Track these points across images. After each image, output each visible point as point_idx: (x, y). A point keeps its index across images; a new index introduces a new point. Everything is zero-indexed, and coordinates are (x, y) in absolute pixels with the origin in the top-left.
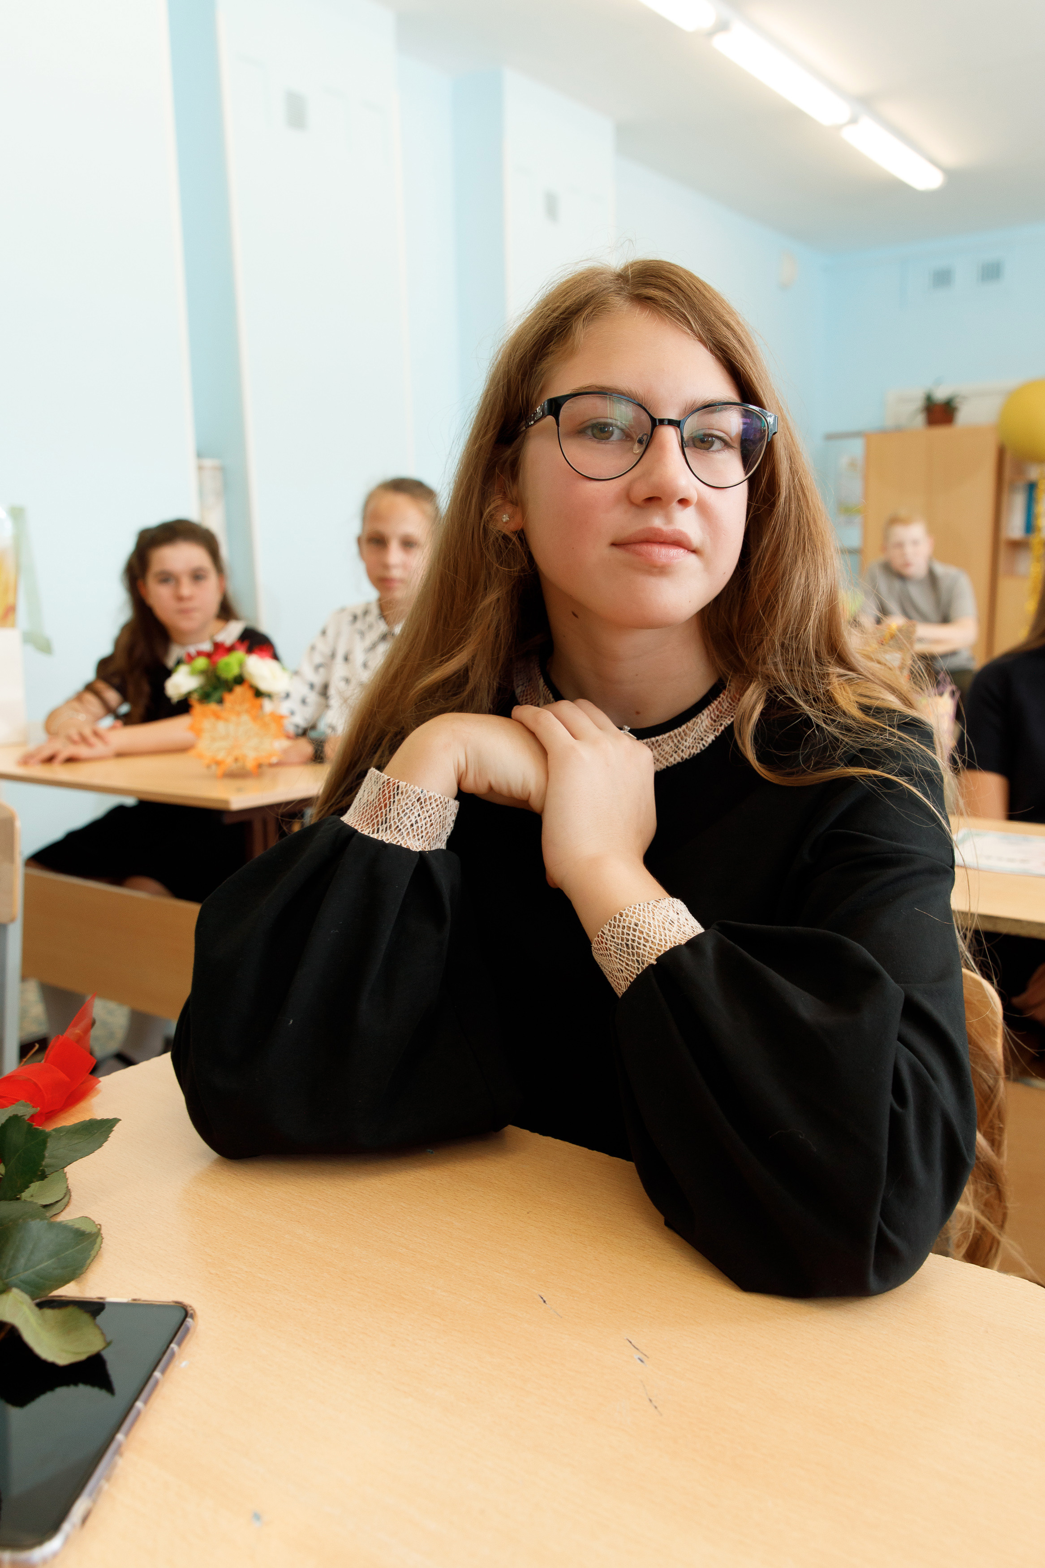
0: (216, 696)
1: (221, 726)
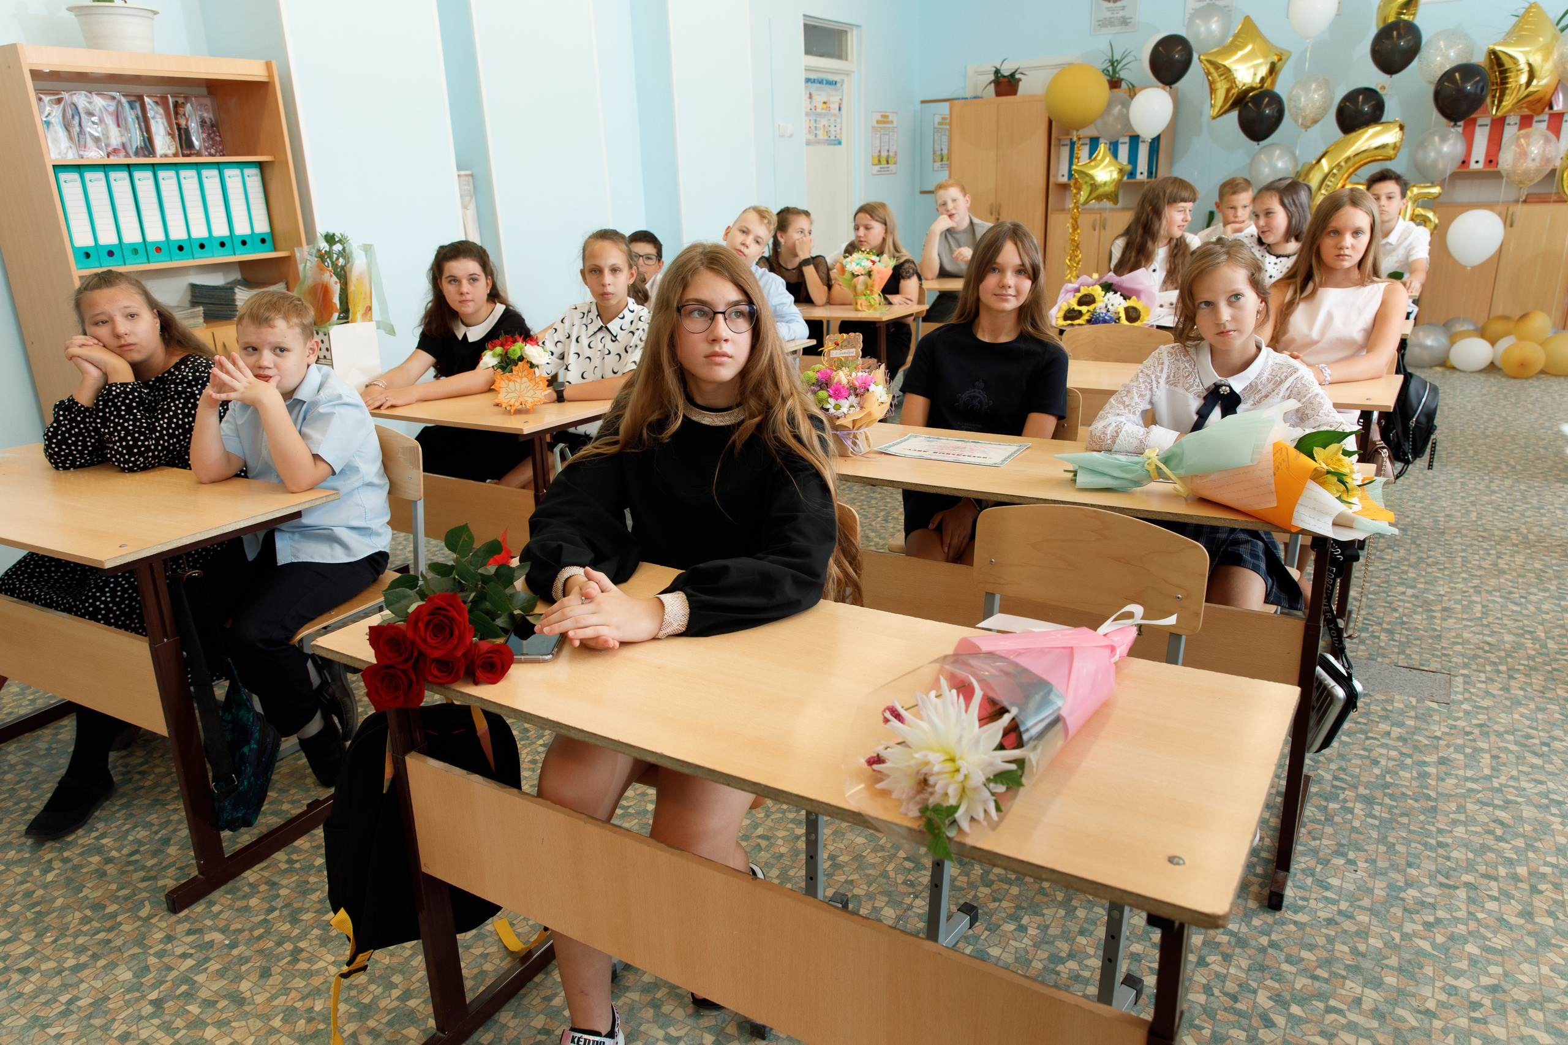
0: (509, 368)
1: (511, 384)
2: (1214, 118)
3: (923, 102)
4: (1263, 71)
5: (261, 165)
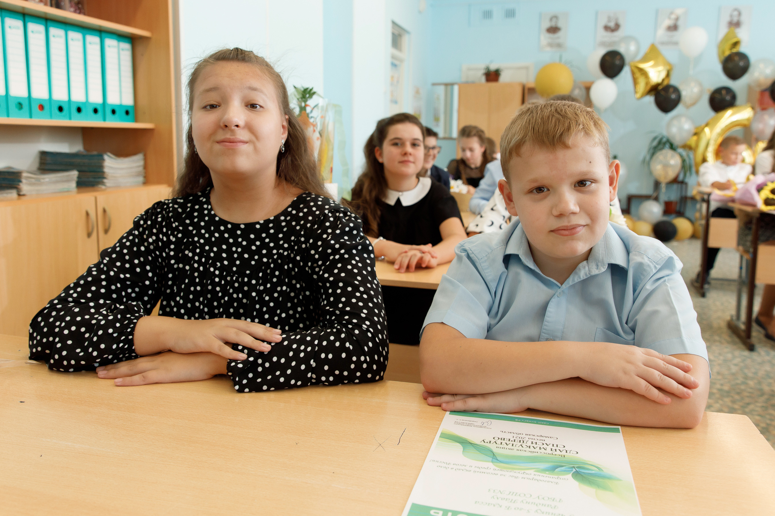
2: (638, 99)
3: (434, 84)
4: (663, 75)
5: (132, 39)
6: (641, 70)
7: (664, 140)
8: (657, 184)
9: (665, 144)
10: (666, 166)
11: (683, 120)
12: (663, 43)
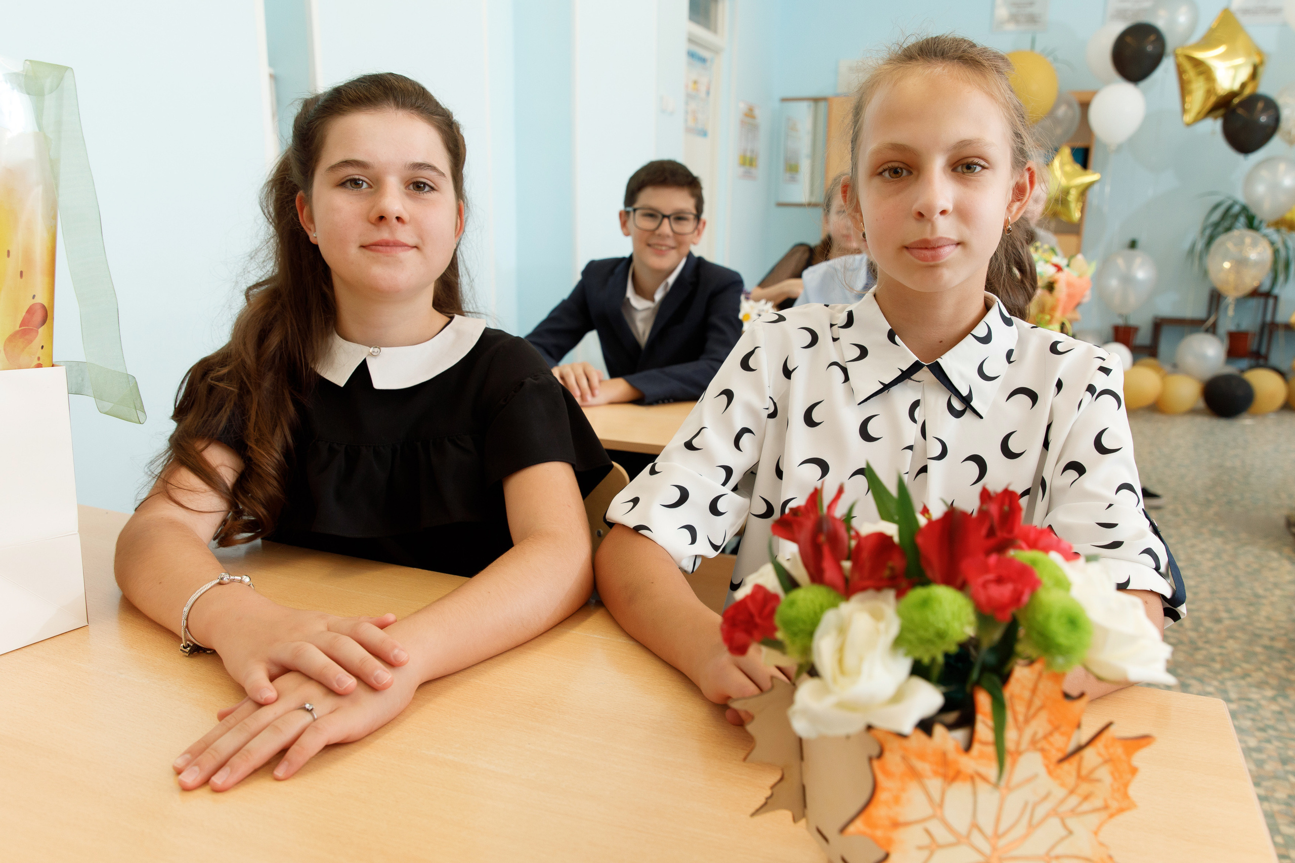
2: (1188, 125)
3: (785, 100)
4: (1244, 74)
6: (1198, 64)
7: (1236, 209)
8: (1216, 298)
9: (1236, 217)
10: (1241, 263)
11: (1282, 167)
12: (1246, 11)
